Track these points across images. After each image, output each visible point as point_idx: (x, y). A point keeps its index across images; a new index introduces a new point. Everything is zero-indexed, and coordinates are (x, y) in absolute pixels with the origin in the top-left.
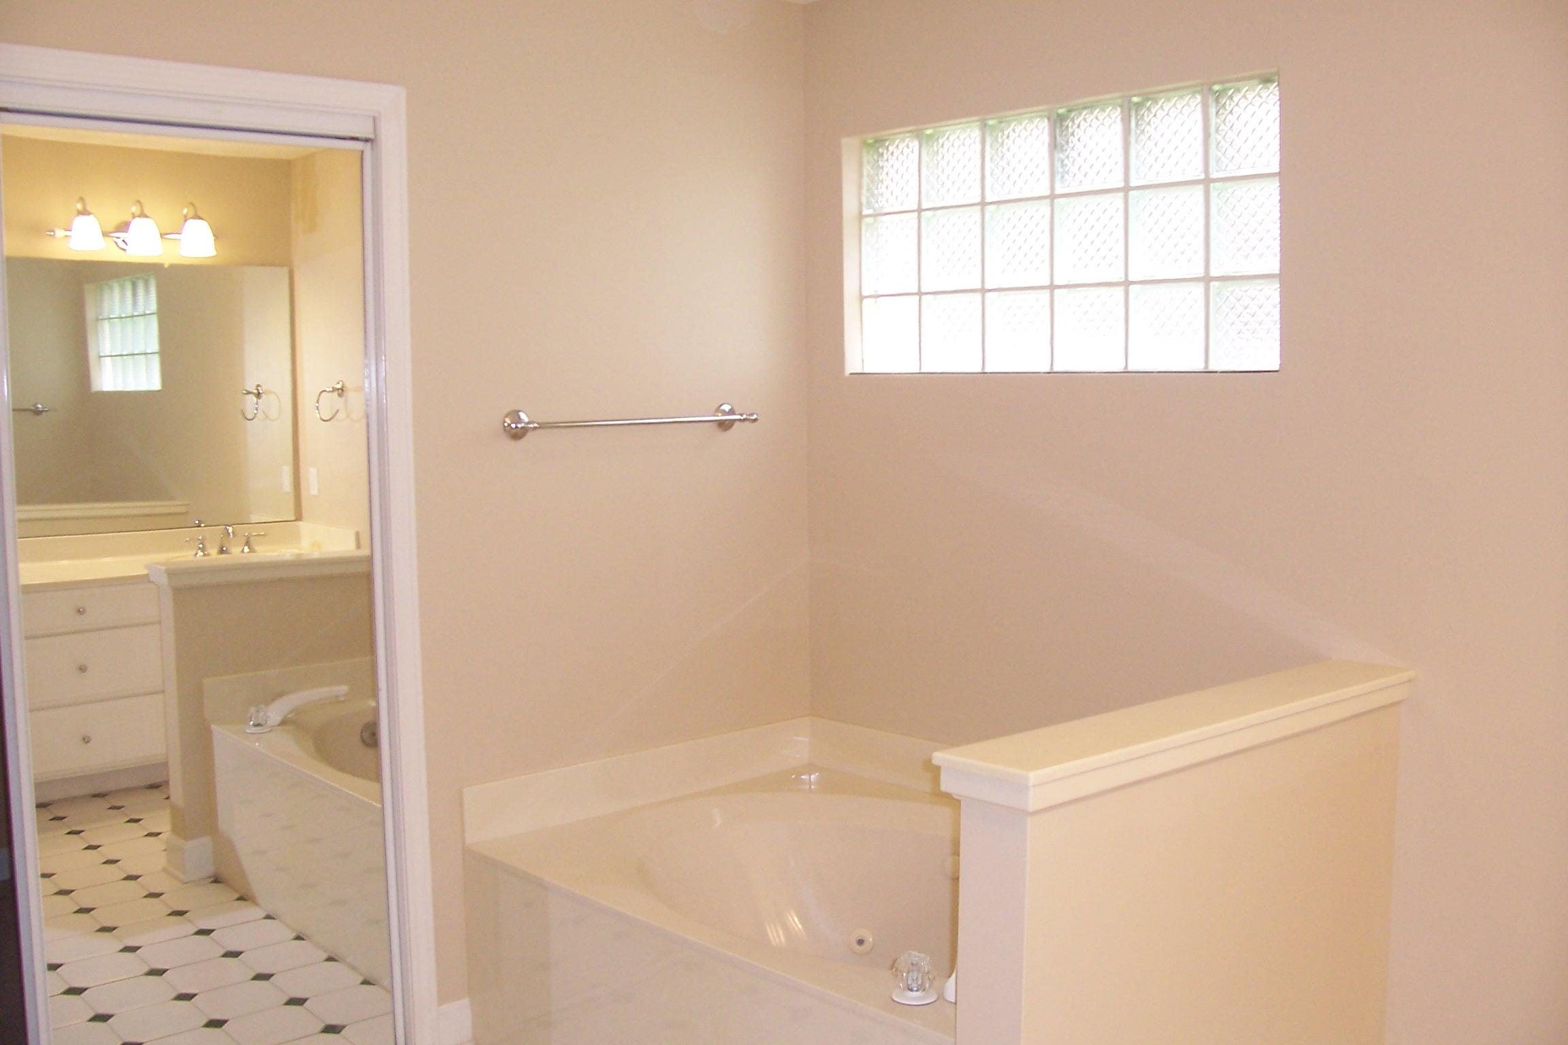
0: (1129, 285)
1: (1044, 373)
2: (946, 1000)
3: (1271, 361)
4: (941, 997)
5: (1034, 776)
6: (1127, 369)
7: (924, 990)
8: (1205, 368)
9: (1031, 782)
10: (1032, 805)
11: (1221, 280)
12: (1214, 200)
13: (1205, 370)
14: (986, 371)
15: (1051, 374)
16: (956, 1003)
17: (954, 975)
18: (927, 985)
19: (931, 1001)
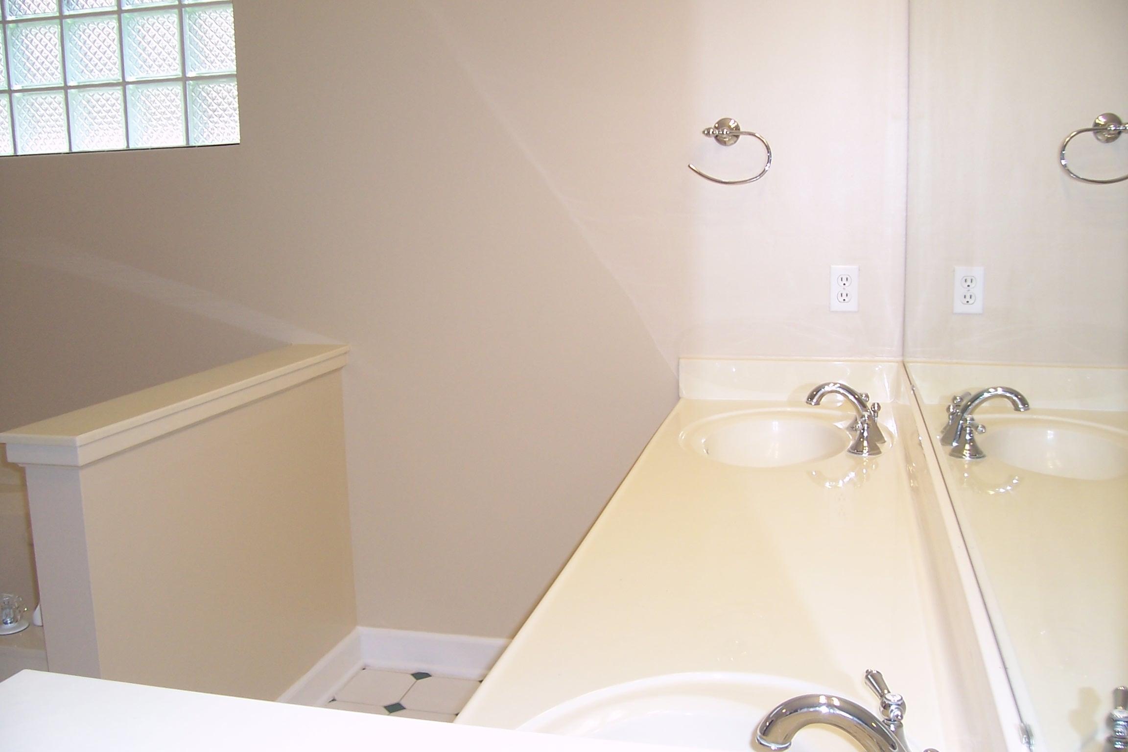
0: (126, 85)
1: (64, 153)
2: (35, 625)
3: (235, 137)
4: (31, 624)
5: (80, 439)
6: (129, 147)
7: (17, 622)
8: (187, 145)
9: (78, 444)
10: (81, 461)
11: (194, 80)
12: (186, 21)
13: (188, 146)
14: (18, 154)
15: (70, 154)
16: (42, 626)
17: (39, 606)
18: (19, 617)
19: (24, 628)
